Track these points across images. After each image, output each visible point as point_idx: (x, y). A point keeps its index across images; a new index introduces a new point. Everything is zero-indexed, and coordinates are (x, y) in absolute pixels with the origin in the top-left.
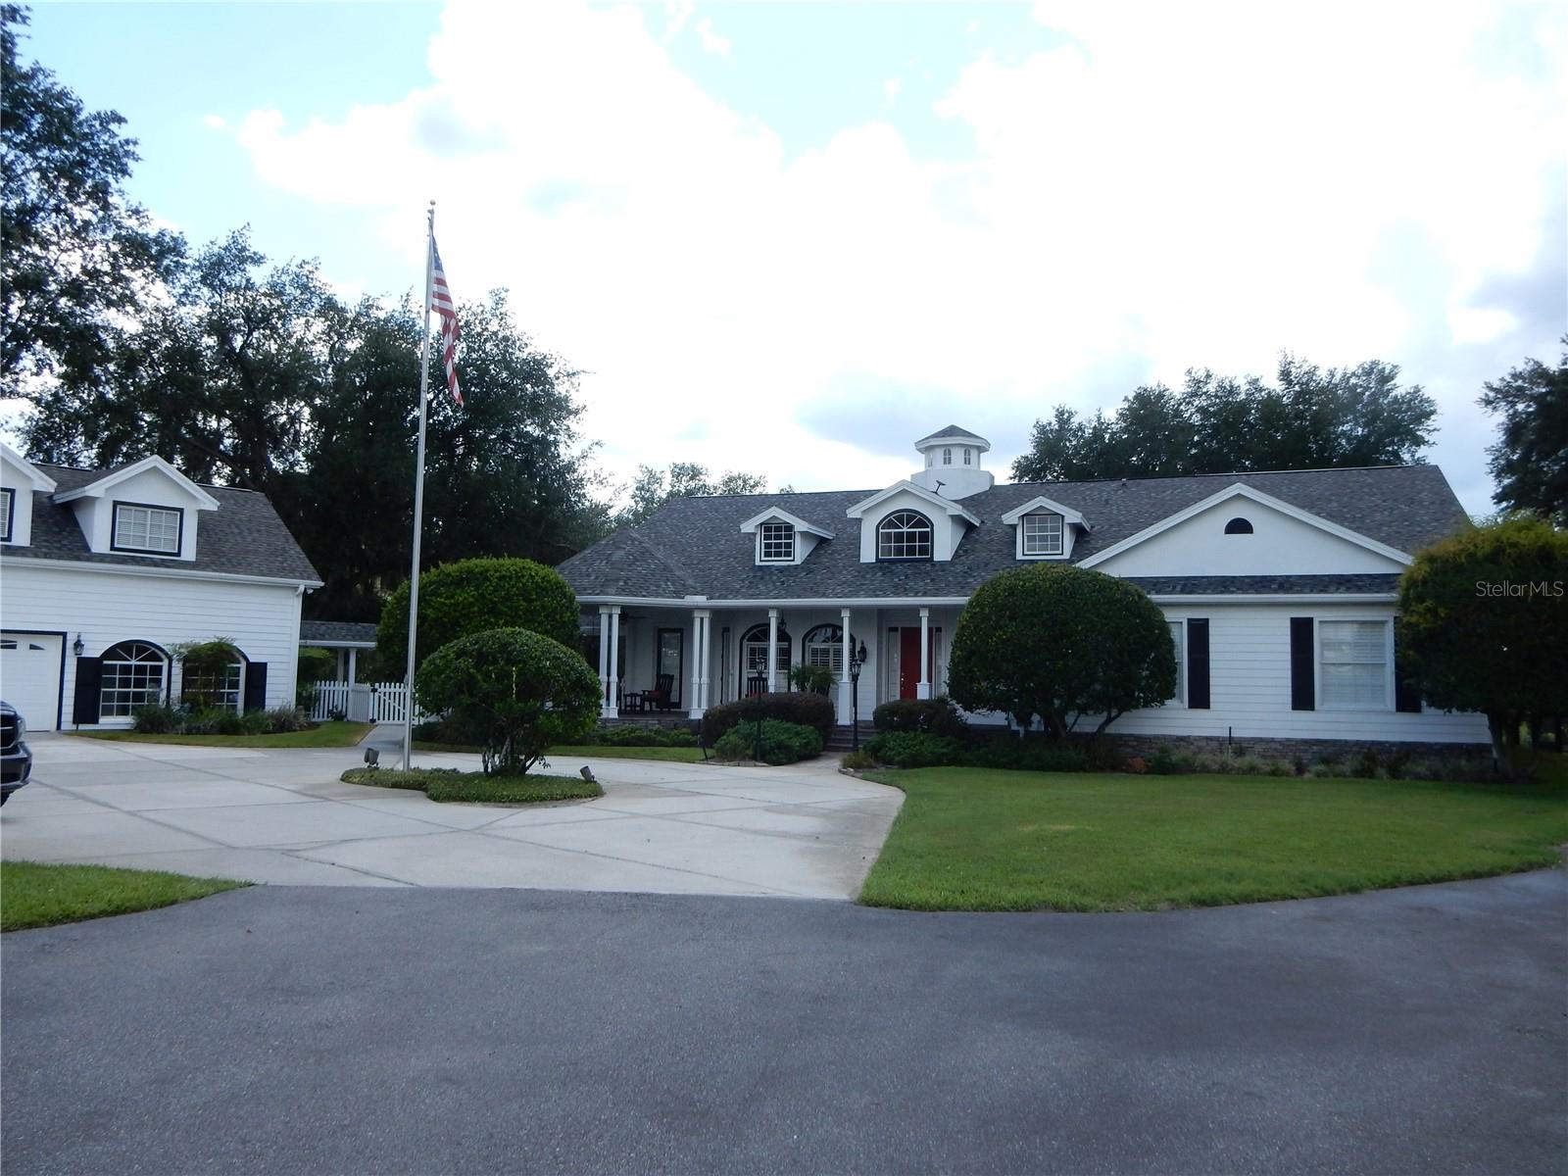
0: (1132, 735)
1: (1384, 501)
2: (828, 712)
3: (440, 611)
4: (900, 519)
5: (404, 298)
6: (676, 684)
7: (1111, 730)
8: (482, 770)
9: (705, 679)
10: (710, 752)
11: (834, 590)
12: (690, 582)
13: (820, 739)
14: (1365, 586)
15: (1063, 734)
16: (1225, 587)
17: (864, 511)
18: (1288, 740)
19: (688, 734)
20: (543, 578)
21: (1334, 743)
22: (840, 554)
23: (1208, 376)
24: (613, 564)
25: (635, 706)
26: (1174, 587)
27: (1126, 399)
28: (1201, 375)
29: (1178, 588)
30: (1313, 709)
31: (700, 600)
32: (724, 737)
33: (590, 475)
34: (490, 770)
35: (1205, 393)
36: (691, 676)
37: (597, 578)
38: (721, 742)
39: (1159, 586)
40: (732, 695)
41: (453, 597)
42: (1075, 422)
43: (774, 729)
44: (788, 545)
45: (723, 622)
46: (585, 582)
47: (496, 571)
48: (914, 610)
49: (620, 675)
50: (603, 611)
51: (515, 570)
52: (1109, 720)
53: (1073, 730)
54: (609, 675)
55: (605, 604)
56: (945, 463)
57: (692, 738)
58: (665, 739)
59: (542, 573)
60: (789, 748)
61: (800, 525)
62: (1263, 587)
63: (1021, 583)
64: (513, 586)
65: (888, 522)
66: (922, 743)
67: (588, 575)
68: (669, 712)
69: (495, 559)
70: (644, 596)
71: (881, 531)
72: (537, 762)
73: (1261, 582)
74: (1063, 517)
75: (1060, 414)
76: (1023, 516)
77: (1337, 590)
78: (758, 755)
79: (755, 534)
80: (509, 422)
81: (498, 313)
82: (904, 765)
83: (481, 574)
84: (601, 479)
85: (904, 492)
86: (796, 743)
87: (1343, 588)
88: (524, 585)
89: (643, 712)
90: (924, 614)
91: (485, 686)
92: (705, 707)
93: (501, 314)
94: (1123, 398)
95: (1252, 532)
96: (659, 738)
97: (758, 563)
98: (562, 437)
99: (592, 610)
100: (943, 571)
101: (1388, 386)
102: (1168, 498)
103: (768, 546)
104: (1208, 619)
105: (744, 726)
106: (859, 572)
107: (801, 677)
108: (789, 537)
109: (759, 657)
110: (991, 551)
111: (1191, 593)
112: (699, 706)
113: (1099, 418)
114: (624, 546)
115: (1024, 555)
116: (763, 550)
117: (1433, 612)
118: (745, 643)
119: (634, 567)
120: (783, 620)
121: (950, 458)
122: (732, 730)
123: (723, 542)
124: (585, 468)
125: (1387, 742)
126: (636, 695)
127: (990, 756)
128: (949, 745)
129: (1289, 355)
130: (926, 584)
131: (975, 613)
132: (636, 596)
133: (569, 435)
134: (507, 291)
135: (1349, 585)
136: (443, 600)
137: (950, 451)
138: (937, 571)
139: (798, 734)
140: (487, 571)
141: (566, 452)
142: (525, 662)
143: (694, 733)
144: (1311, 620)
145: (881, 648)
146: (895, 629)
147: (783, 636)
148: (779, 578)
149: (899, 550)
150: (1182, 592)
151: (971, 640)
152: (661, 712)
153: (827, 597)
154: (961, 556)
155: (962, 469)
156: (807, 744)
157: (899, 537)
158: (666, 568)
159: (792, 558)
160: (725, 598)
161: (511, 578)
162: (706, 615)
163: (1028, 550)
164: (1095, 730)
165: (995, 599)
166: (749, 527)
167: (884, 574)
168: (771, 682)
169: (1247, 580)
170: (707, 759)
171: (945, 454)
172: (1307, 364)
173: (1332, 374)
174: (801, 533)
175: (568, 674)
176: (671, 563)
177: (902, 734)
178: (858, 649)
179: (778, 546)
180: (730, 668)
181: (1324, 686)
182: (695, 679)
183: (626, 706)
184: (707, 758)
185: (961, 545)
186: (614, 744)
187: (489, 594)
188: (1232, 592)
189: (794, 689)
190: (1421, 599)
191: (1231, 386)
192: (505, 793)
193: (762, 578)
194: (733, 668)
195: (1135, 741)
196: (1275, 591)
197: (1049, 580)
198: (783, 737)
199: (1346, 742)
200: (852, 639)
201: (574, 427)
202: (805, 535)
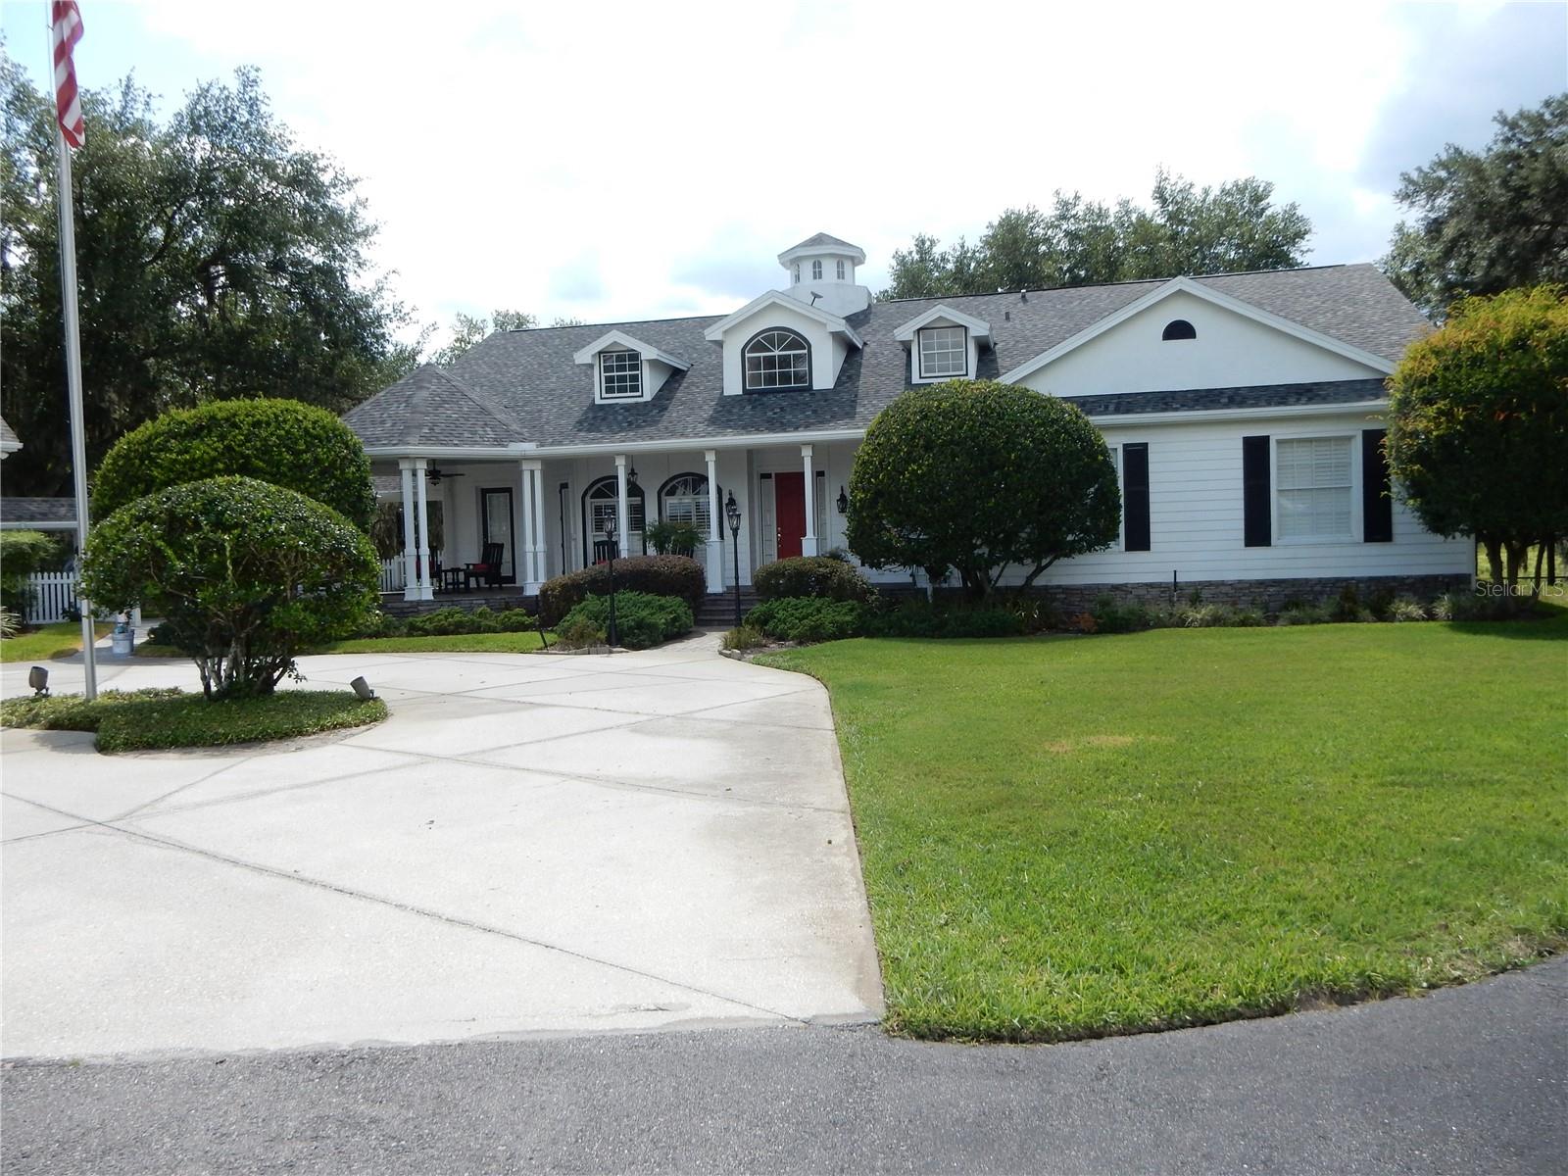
0: (1059, 587)
1: (1323, 303)
2: (697, 579)
3: (171, 471)
4: (770, 340)
5: (124, 83)
6: (506, 555)
7: (1040, 581)
8: (201, 689)
9: (541, 546)
10: (550, 637)
11: (694, 428)
12: (514, 427)
13: (690, 612)
14: (1328, 395)
15: (989, 590)
16: (1166, 404)
17: (725, 332)
18: (1240, 582)
19: (523, 615)
20: (314, 423)
21: (1294, 582)
22: (698, 387)
23: (1077, 198)
24: (413, 407)
25: (458, 583)
26: (1107, 407)
27: (990, 226)
28: (1069, 196)
29: (1112, 407)
30: (1268, 544)
31: (529, 448)
32: (568, 617)
33: (388, 310)
34: (214, 688)
35: (1074, 216)
36: (524, 542)
37: (394, 425)
38: (564, 624)
39: (1088, 406)
40: (576, 564)
41: (187, 452)
42: (937, 251)
43: (632, 605)
44: (635, 378)
45: (559, 473)
46: (378, 431)
47: (247, 416)
48: (794, 449)
49: (434, 549)
50: (404, 466)
51: (275, 414)
52: (1040, 570)
53: (997, 585)
54: (418, 547)
55: (406, 457)
56: (815, 278)
57: (528, 620)
58: (493, 624)
59: (312, 416)
60: (653, 627)
61: (648, 352)
62: (1212, 401)
63: (936, 404)
64: (272, 434)
65: (755, 345)
66: (819, 611)
67: (383, 422)
68: (501, 588)
69: (248, 401)
70: (456, 445)
71: (747, 355)
72: (286, 674)
73: (1207, 396)
74: (966, 328)
75: (920, 243)
76: (919, 330)
77: (1297, 402)
78: (613, 640)
79: (591, 366)
80: (280, 245)
81: (247, 98)
82: (802, 640)
83: (227, 420)
84: (402, 315)
85: (773, 306)
86: (661, 620)
87: (1304, 399)
88: (288, 432)
89: (468, 590)
90: (807, 453)
91: (180, 565)
92: (542, 579)
93: (251, 98)
94: (987, 224)
95: (1195, 337)
96: (484, 623)
97: (598, 401)
98: (350, 265)
99: (389, 466)
100: (826, 401)
101: (1263, 203)
102: (1078, 309)
103: (609, 380)
104: (1147, 444)
105: (592, 602)
106: (724, 407)
107: (660, 538)
108: (635, 367)
109: (604, 516)
110: (881, 376)
111: (1128, 412)
112: (536, 579)
113: (963, 247)
114: (428, 385)
115: (921, 378)
116: (604, 385)
117: (1448, 414)
118: (588, 499)
119: (441, 410)
120: (633, 470)
121: (820, 272)
122: (578, 607)
123: (554, 380)
124: (381, 302)
125: (1353, 578)
126: (458, 570)
127: (905, 622)
128: (851, 610)
129: (1165, 172)
130: (808, 417)
131: (879, 444)
132: (445, 445)
133: (359, 263)
134: (257, 70)
135: (1310, 395)
136: (174, 456)
137: (820, 263)
138: (818, 401)
139: (662, 608)
140: (235, 415)
141: (357, 283)
142: (244, 526)
143: (530, 614)
144: (1266, 439)
145: (753, 501)
146: (768, 476)
147: (634, 490)
148: (625, 418)
149: (770, 379)
150: (1117, 411)
151: (877, 478)
152: (490, 588)
153: (687, 437)
154: (844, 383)
155: (837, 284)
156: (674, 620)
157: (770, 362)
158: (484, 411)
159: (639, 394)
160: (560, 443)
161: (268, 424)
162: (537, 467)
163: (926, 372)
164: (1023, 583)
165: (904, 425)
166: (584, 356)
167: (753, 408)
168: (624, 545)
169: (1189, 395)
170: (545, 649)
171: (814, 267)
172: (1183, 181)
173: (1206, 192)
174: (649, 361)
175: (316, 542)
176: (489, 405)
177: (793, 601)
178: (725, 500)
179: (622, 379)
180: (572, 532)
181: (1281, 516)
182: (529, 546)
183: (447, 584)
184: (546, 646)
185: (843, 371)
186: (427, 633)
187: (239, 446)
188: (1176, 410)
189: (651, 551)
190: (1428, 401)
191: (1100, 209)
192: (221, 731)
193: (604, 419)
194: (575, 533)
195: (1063, 593)
196: (1226, 406)
197: (969, 398)
198: (644, 613)
199: (1307, 581)
200: (719, 491)
201: (364, 253)
202: (655, 364)
